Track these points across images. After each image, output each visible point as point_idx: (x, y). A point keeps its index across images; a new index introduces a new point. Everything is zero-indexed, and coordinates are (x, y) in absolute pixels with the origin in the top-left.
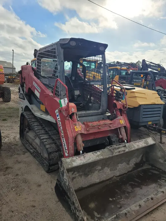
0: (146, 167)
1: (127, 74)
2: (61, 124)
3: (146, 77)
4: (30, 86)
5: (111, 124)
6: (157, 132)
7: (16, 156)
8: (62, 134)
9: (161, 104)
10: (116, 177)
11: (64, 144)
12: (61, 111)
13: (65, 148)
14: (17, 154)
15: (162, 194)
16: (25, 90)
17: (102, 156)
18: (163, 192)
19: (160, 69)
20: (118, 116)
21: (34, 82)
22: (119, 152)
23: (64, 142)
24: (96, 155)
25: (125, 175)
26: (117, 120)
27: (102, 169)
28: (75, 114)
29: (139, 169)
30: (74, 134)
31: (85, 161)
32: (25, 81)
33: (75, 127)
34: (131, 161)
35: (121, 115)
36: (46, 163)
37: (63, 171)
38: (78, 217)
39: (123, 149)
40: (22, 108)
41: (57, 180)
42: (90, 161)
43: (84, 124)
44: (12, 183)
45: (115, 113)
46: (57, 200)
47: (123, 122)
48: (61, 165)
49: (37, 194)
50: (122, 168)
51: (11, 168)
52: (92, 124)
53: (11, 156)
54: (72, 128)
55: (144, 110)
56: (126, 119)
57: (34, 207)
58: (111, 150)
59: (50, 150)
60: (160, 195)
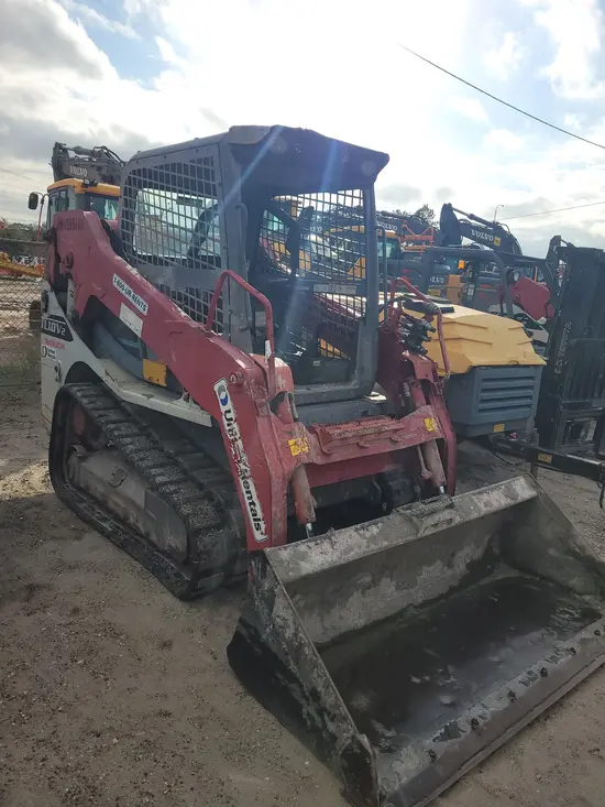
0: (503, 573)
1: (396, 253)
2: (237, 430)
3: (476, 270)
4: (98, 290)
5: (396, 431)
6: (520, 461)
7: (50, 545)
8: (243, 467)
9: (535, 366)
10: (416, 607)
11: (248, 502)
12: (240, 385)
13: (255, 515)
14: (53, 538)
15: (570, 656)
16: (70, 302)
17: (386, 539)
18: (572, 649)
19: (499, 239)
20: (418, 404)
21: (115, 276)
22: (436, 525)
23: (248, 492)
24: (368, 534)
25: (443, 601)
26: (416, 417)
27: (375, 583)
28: (287, 398)
29: (485, 581)
30: (288, 467)
31: (335, 558)
32: (72, 271)
33: (291, 442)
34: (459, 554)
35: (428, 403)
36: (172, 568)
37: (271, 590)
38: (334, 738)
39: (446, 515)
40: (56, 368)
41: (241, 621)
42: (352, 556)
43: (311, 430)
44: (67, 641)
45: (408, 394)
46: (241, 689)
47: (435, 425)
48: (264, 570)
49: (164, 673)
50: (433, 579)
51: (49, 587)
52: (338, 431)
53: (35, 545)
54: (279, 444)
55: (484, 383)
56: (443, 414)
57: (167, 714)
58: (411, 521)
59: (196, 523)
60: (564, 659)
